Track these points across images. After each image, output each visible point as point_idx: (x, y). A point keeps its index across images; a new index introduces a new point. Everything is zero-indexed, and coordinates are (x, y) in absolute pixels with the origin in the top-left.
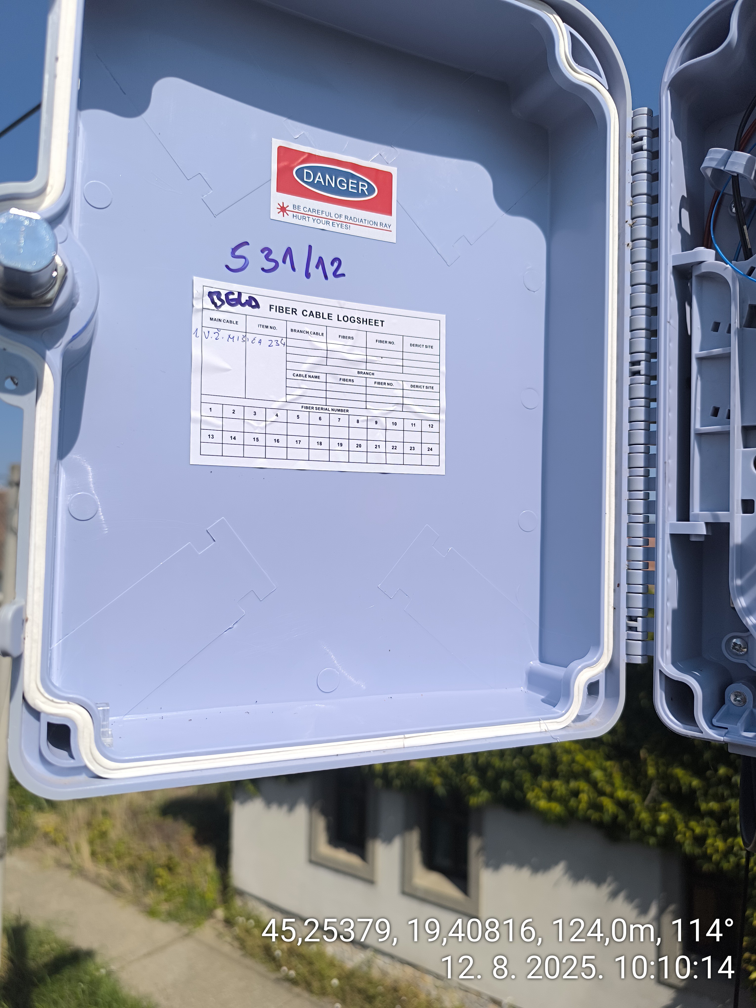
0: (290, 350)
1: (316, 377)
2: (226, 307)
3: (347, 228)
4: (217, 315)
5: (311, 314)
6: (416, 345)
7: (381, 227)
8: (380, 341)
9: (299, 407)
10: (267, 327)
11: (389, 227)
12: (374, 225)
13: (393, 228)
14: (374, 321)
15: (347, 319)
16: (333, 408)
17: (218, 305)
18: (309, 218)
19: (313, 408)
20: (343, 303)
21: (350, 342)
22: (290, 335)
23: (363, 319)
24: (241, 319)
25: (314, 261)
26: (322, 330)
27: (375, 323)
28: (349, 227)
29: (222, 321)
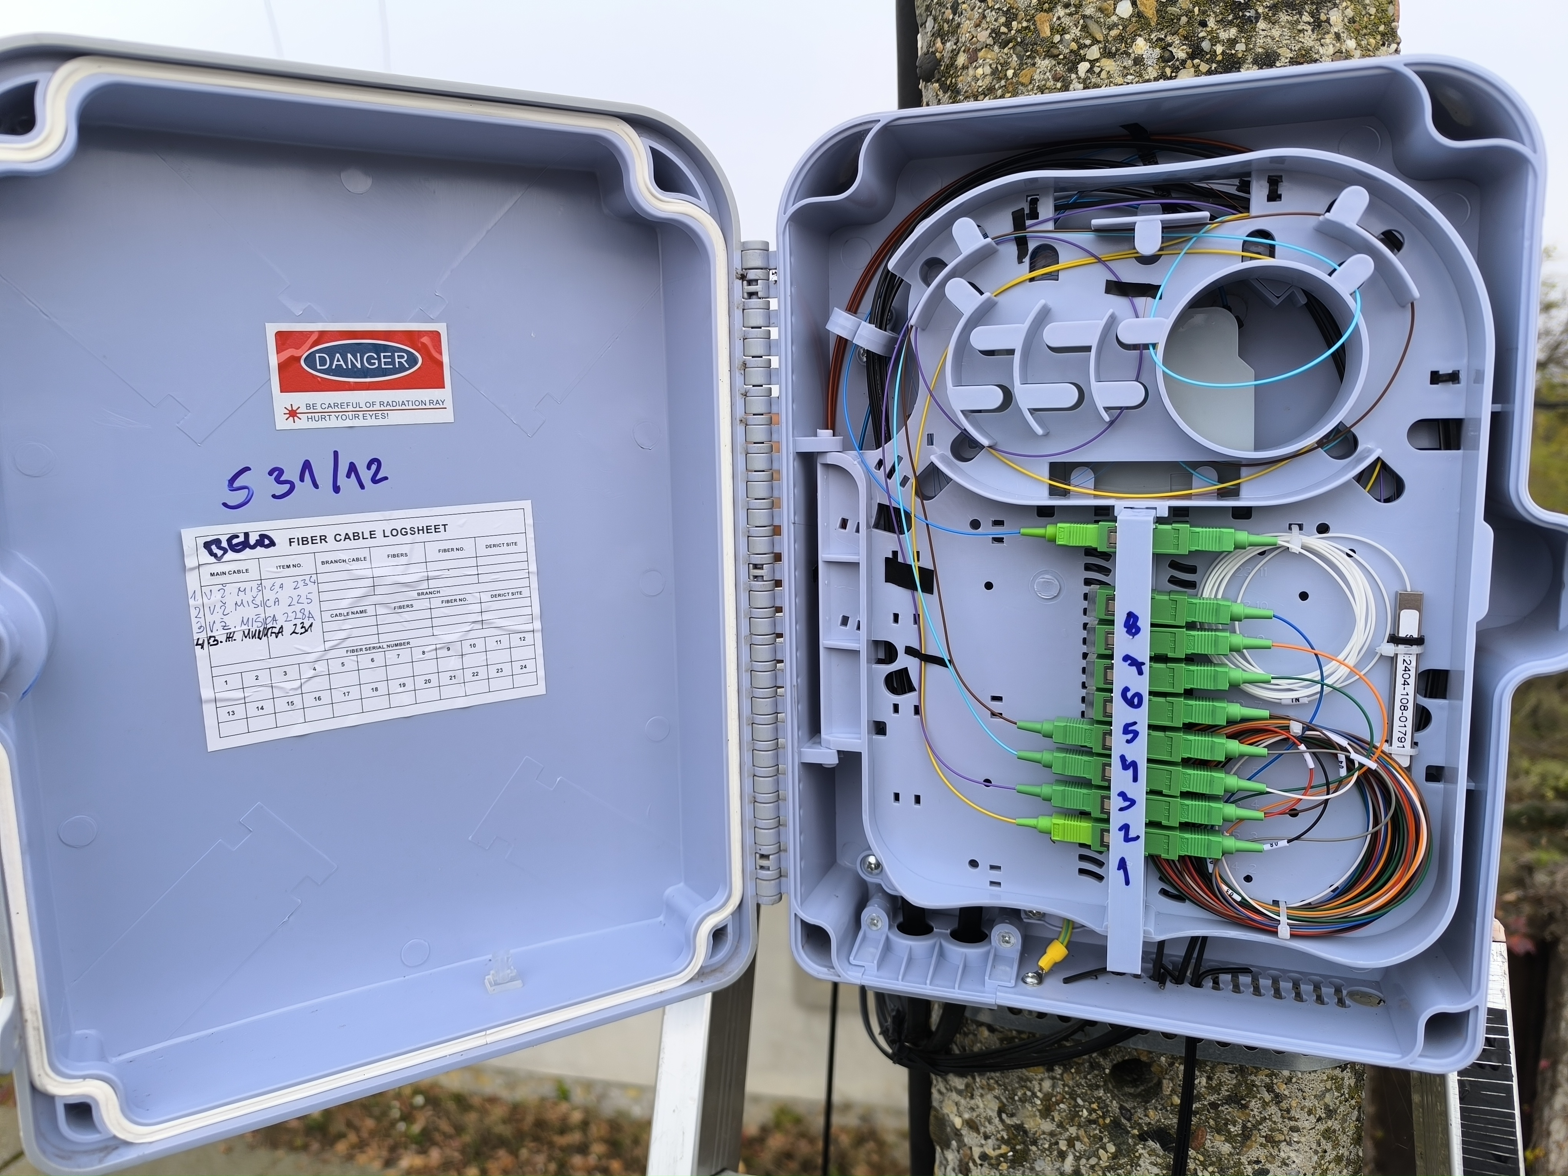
0: (322, 587)
1: (361, 612)
2: (230, 555)
3: (384, 417)
4: (219, 568)
5: (347, 537)
6: (494, 546)
7: (432, 406)
8: (445, 551)
9: (343, 652)
10: (288, 567)
11: (443, 402)
12: (421, 406)
13: (449, 404)
14: (433, 528)
15: (395, 533)
16: (388, 643)
17: (219, 556)
18: (329, 416)
19: (361, 650)
20: (388, 514)
21: (403, 560)
22: (321, 568)
23: (418, 527)
24: (252, 566)
25: (343, 469)
26: (364, 553)
27: (435, 529)
28: (386, 415)
29: (227, 573)
